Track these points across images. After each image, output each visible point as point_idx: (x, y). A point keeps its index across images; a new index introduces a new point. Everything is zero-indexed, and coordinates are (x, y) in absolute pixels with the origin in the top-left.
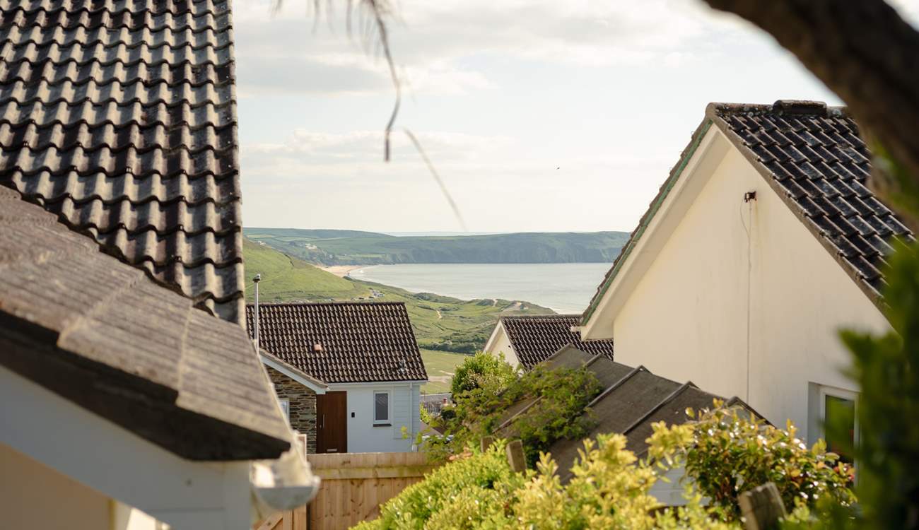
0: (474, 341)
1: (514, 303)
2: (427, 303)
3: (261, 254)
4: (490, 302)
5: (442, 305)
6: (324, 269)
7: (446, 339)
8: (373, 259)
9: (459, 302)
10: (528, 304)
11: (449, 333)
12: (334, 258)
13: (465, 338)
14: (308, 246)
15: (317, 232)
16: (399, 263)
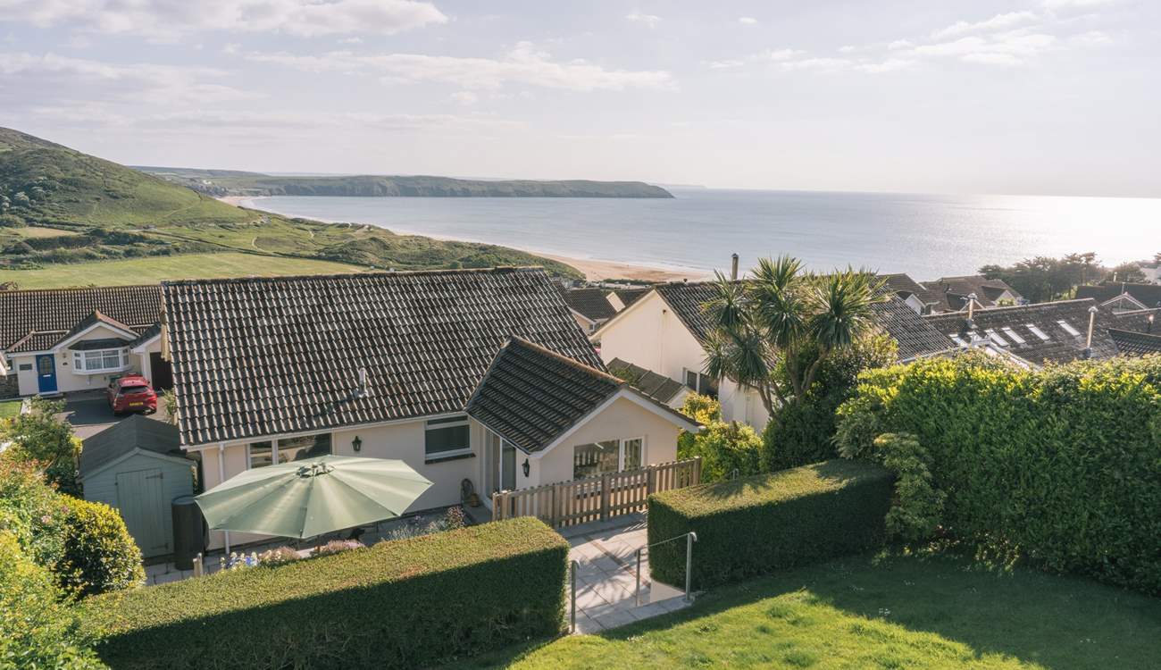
0: (340, 253)
1: (363, 226)
2: (302, 226)
3: (175, 190)
4: (347, 225)
5: (312, 227)
6: (218, 199)
7: (319, 251)
8: (255, 192)
9: (323, 225)
10: (373, 227)
11: (322, 248)
12: (225, 190)
13: (333, 251)
14: (205, 181)
15: (210, 172)
16: (275, 195)
